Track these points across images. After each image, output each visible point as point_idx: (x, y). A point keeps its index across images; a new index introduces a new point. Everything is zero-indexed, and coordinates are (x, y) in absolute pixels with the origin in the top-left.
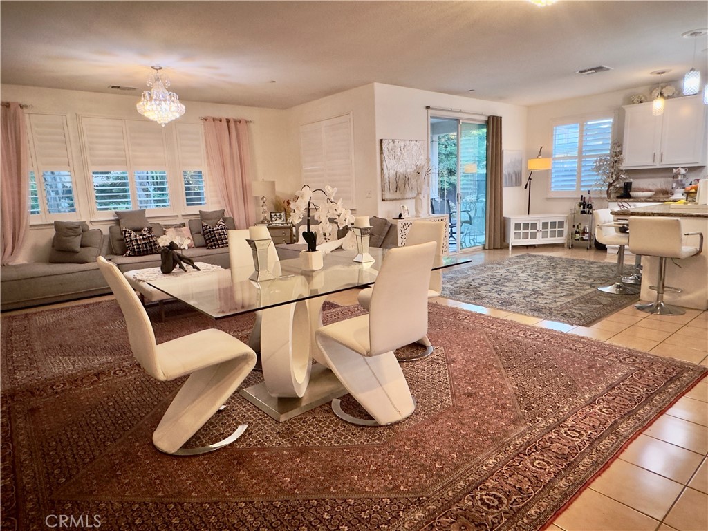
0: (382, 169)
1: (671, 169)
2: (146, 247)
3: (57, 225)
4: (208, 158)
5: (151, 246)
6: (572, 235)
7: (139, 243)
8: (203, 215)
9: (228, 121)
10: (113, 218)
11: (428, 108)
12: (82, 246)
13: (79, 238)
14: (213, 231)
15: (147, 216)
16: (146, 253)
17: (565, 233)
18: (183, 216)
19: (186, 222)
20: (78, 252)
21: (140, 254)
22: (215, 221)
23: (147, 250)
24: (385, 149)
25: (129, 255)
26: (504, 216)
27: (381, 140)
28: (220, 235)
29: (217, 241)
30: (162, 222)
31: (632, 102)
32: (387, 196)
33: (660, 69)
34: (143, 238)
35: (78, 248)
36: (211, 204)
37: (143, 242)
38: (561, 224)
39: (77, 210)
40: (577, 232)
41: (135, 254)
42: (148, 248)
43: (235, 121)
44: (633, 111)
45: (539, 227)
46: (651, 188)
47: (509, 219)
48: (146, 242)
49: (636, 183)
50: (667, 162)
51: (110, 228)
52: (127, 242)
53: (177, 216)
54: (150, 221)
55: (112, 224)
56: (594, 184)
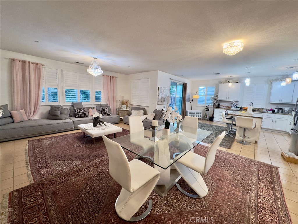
0: (158, 96)
1: (231, 101)
2: (83, 115)
3: (51, 106)
4: (103, 87)
5: (85, 115)
6: (203, 117)
8: (101, 105)
9: (110, 77)
10: (71, 105)
11: (170, 79)
12: (60, 114)
13: (60, 111)
14: (105, 110)
15: (83, 104)
16: (83, 117)
17: (202, 116)
18: (94, 105)
19: (95, 107)
20: (58, 116)
21: (81, 117)
22: (105, 107)
24: (159, 90)
25: (77, 117)
26: (186, 110)
27: (159, 87)
30: (87, 107)
31: (221, 83)
32: (159, 103)
33: (230, 76)
34: (82, 112)
35: (59, 115)
36: (103, 102)
38: (201, 113)
39: (59, 101)
40: (205, 116)
41: (79, 117)
43: (113, 77)
44: (222, 86)
45: (195, 114)
46: (225, 106)
47: (188, 111)
49: (221, 104)
50: (230, 99)
51: (70, 108)
52: (76, 113)
53: (92, 105)
54: (84, 106)
55: (70, 106)
56: (210, 104)
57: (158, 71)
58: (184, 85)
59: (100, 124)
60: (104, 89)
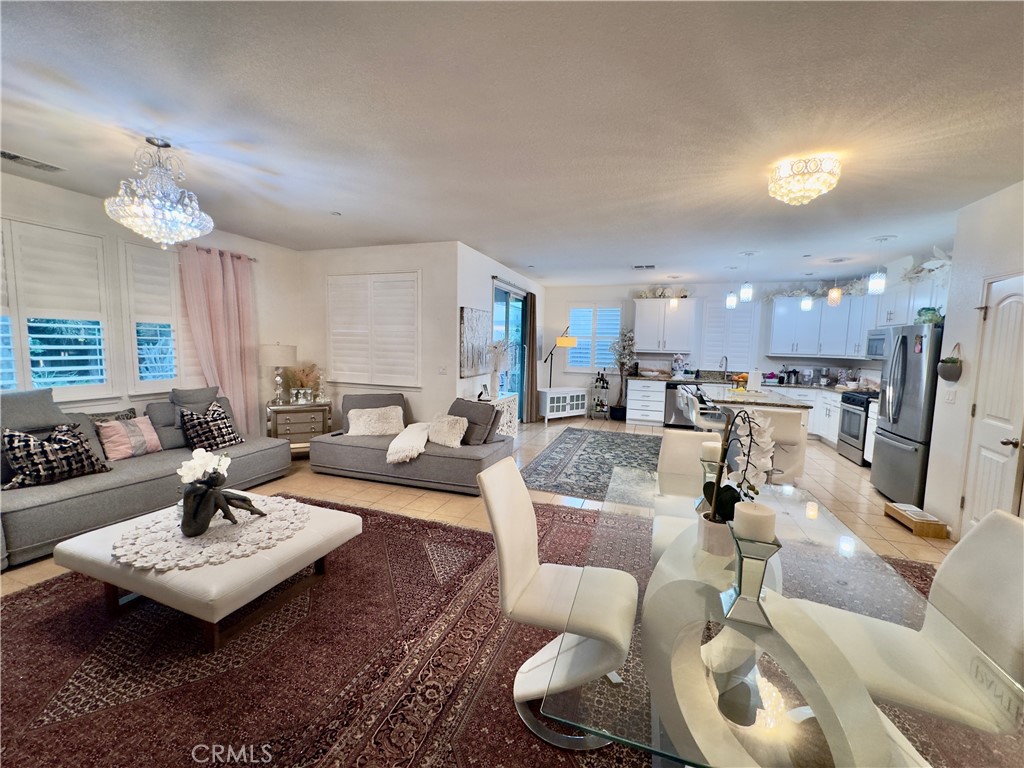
0: (461, 342)
1: (672, 355)
2: (69, 464)
4: (185, 306)
5: (81, 461)
6: (590, 409)
7: (52, 458)
8: (176, 398)
9: (221, 254)
11: (494, 277)
14: (207, 422)
15: (55, 400)
16: (69, 475)
17: (586, 406)
18: (131, 397)
19: (140, 407)
21: (52, 479)
22: (204, 405)
23: (71, 470)
24: (465, 319)
25: (22, 485)
26: (538, 389)
27: (462, 308)
28: (220, 429)
29: (215, 438)
30: (89, 410)
31: (641, 297)
32: (464, 374)
33: (674, 274)
34: (62, 449)
36: (186, 379)
37: (61, 456)
38: (583, 396)
40: (597, 405)
41: (39, 481)
42: (74, 466)
43: (232, 256)
44: (646, 307)
45: (568, 400)
46: (653, 368)
47: (546, 393)
48: (69, 454)
49: (643, 364)
50: (668, 349)
52: (16, 458)
53: (119, 398)
54: (65, 410)
56: (610, 366)
57: (459, 242)
58: (529, 303)
59: (227, 515)
60: (186, 315)
